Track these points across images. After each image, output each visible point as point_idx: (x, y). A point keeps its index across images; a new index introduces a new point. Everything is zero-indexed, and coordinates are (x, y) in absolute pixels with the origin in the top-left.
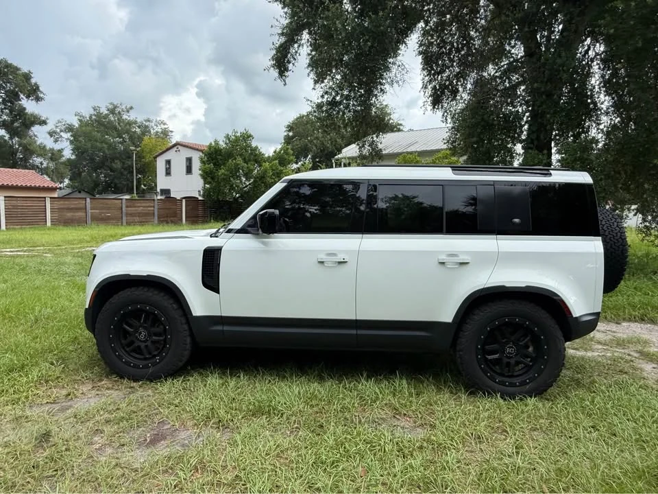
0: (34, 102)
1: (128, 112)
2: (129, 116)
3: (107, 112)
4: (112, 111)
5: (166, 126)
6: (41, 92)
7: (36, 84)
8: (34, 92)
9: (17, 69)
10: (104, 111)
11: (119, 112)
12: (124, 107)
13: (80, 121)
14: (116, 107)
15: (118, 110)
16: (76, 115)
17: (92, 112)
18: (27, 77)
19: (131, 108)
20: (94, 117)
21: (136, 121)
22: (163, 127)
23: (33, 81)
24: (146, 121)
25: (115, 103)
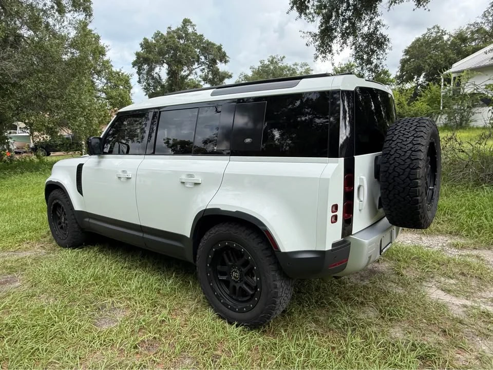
0: (224, 64)
1: (282, 60)
2: (282, 63)
3: (268, 63)
4: (272, 62)
5: (308, 67)
6: (228, 57)
7: (224, 52)
8: (223, 58)
9: (214, 45)
10: (266, 62)
11: (276, 62)
12: (279, 57)
13: (253, 71)
14: (273, 58)
15: (275, 60)
16: (250, 68)
17: (260, 64)
18: (219, 48)
19: (284, 57)
20: (260, 68)
21: (287, 66)
22: (306, 67)
23: (223, 50)
24: (294, 65)
25: (273, 56)
